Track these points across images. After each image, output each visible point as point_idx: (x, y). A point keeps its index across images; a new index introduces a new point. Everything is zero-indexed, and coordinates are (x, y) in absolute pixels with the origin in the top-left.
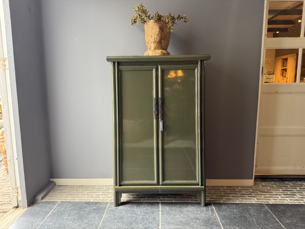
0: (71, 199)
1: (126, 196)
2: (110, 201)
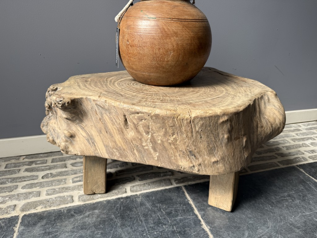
1: (74, 182)
2: (23, 210)
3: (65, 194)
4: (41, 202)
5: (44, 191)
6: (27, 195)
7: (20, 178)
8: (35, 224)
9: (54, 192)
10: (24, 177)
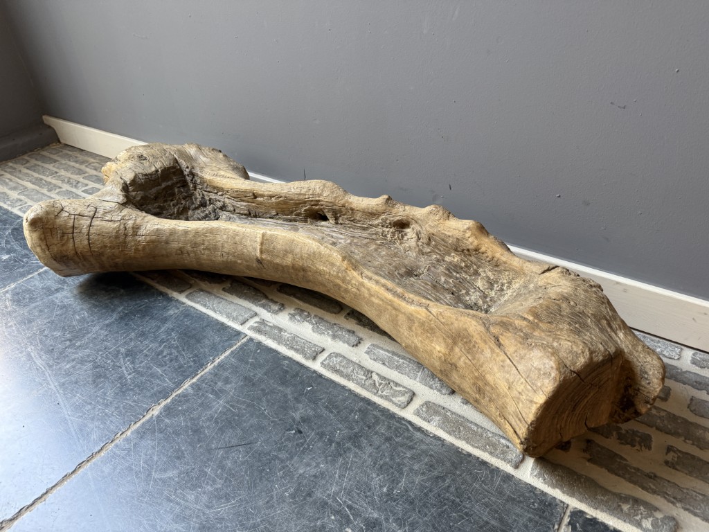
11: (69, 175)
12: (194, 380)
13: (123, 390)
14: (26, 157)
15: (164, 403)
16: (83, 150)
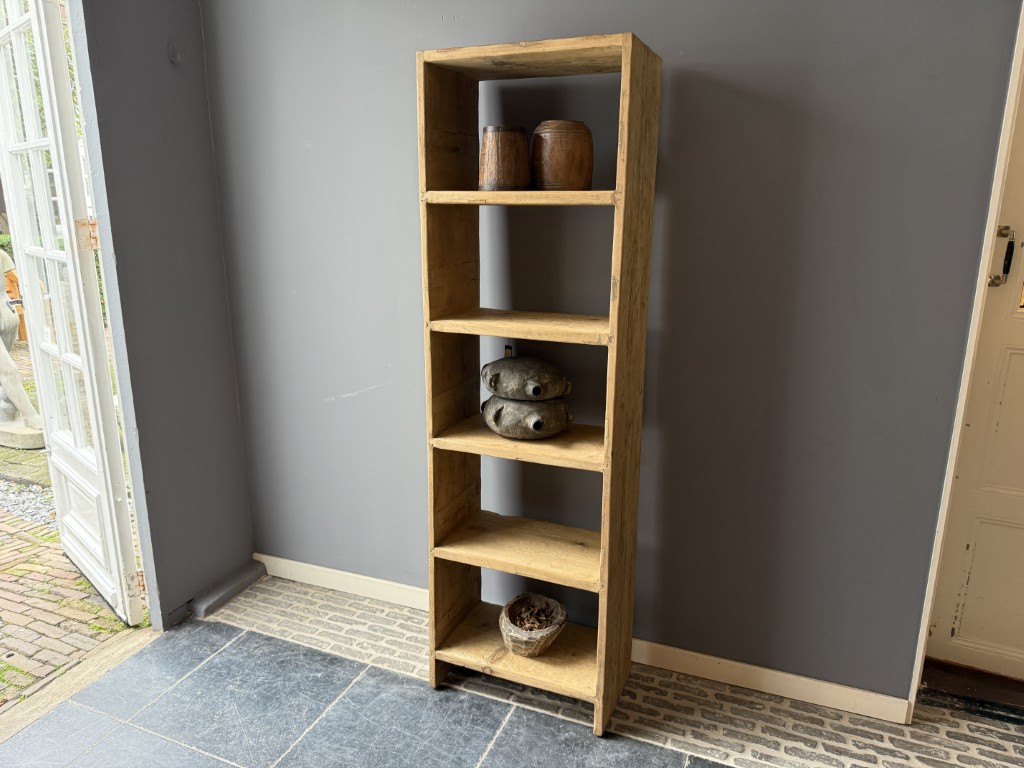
0: (279, 628)
2: (373, 661)
3: (413, 663)
4: (390, 661)
5: (399, 651)
6: (384, 650)
7: (391, 631)
8: (374, 676)
9: (406, 656)
10: (393, 631)
11: (303, 605)
12: (501, 729)
13: (467, 740)
14: (247, 591)
15: (493, 742)
16: (294, 582)
